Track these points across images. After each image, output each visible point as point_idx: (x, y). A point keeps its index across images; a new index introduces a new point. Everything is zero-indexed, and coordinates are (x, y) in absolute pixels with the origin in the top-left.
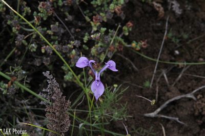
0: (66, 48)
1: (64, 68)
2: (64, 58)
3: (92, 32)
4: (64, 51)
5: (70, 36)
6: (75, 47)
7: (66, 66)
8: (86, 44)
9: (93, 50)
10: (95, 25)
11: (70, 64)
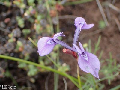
0: (10, 46)
1: (21, 66)
2: (13, 56)
3: (22, 11)
4: (9, 50)
5: (4, 32)
6: (17, 38)
7: (21, 63)
8: (25, 28)
9: (37, 27)
10: (21, 2)
11: (23, 58)
